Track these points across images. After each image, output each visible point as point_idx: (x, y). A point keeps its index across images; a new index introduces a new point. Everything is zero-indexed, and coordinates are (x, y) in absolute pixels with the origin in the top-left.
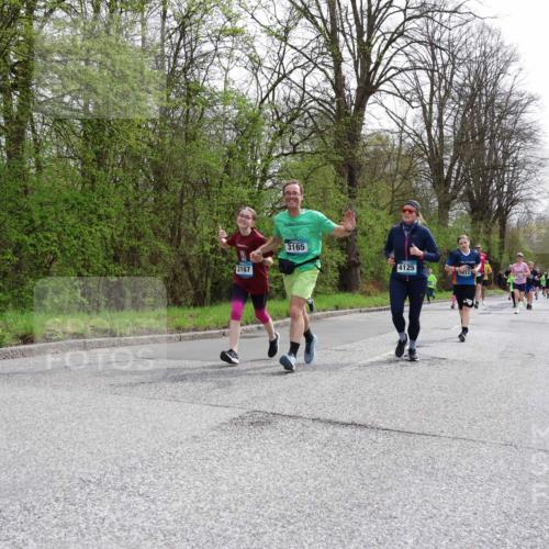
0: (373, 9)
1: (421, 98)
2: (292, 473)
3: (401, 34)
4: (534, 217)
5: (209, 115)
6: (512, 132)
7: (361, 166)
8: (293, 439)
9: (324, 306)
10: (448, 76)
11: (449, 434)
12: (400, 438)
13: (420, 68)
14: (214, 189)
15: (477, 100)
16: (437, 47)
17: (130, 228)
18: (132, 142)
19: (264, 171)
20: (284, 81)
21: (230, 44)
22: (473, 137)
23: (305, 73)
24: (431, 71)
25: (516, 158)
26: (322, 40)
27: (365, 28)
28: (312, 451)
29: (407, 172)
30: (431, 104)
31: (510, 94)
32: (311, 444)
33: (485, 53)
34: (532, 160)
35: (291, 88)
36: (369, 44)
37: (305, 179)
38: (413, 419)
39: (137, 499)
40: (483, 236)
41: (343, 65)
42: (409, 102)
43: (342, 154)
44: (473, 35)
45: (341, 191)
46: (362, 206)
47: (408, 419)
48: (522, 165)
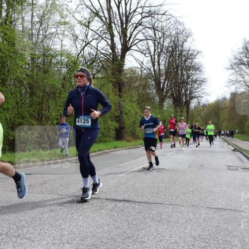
0: (128, 13)
1: (150, 53)
2: (97, 224)
3: (140, 24)
4: (201, 104)
5: (54, 61)
6: (190, 67)
7: (124, 83)
8: (97, 208)
9: (109, 147)
10: (162, 43)
11: (167, 203)
12: (146, 206)
13: (149, 39)
14: (57, 95)
15: (175, 53)
16: (156, 30)
17: (18, 114)
18: (19, 74)
20: (88, 45)
21: (63, 29)
22: (174, 70)
23: (98, 42)
24: (154, 40)
25: (192, 78)
26: (105, 27)
27: (124, 22)
28: (106, 214)
29: (145, 86)
30: (154, 55)
31: (189, 50)
32: (105, 211)
33: (177, 32)
34: (199, 79)
35: (92, 48)
36: (126, 29)
38: (151, 197)
39: (25, 241)
40: (179, 113)
41: (115, 38)
42: (145, 55)
43: (115, 78)
44: (172, 25)
45: (115, 95)
46: (125, 101)
47: (149, 197)
48: (195, 82)
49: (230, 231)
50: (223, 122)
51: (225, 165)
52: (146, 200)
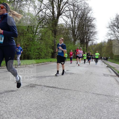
1: (71, 17)
2: (39, 98)
3: (67, 3)
4: (94, 44)
6: (90, 26)
7: (57, 31)
8: (39, 90)
9: (48, 61)
10: (77, 13)
11: (73, 90)
12: (63, 90)
13: (71, 10)
14: (24, 34)
15: (83, 18)
16: (75, 6)
19: (36, 31)
20: (41, 11)
22: (82, 26)
23: (46, 10)
24: (73, 11)
25: (90, 31)
26: (50, 3)
27: (60, 1)
28: (44, 93)
29: (67, 33)
30: (73, 18)
31: (90, 17)
32: (43, 91)
33: (85, 8)
34: (94, 32)
36: (60, 5)
37: (45, 33)
41: (54, 9)
42: (68, 18)
43: (53, 28)
44: (82, 4)
45: (53, 36)
46: (57, 40)
47: (65, 86)
48: (92, 33)
49: (103, 105)
50: (103, 53)
51: (103, 73)
52: (63, 88)
